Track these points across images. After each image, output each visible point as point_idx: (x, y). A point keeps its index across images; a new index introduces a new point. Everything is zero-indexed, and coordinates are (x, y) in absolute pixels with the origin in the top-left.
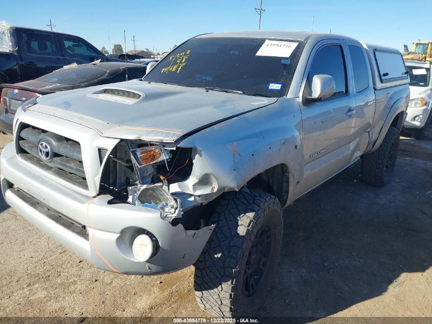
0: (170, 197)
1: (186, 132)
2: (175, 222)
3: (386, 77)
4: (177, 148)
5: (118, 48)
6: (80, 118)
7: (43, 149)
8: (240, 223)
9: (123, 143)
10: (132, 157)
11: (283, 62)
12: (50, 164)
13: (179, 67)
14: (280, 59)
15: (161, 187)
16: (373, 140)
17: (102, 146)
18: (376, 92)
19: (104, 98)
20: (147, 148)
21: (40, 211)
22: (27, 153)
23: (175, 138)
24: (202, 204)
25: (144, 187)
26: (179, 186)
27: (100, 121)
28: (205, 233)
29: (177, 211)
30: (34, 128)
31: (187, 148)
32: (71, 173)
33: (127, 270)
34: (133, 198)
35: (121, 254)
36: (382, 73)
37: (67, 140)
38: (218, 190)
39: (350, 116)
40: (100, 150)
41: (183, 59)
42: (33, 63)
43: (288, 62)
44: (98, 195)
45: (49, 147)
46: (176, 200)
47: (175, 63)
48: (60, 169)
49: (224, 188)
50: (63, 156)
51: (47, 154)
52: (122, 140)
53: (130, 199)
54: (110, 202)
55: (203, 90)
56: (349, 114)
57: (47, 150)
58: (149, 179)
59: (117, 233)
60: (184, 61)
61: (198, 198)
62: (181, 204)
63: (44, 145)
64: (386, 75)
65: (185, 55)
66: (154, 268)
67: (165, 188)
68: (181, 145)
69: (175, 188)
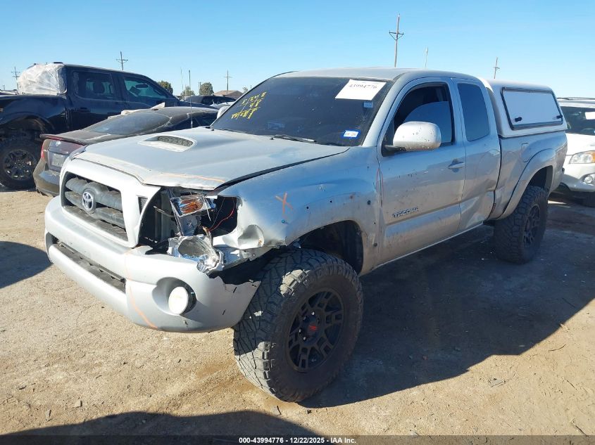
0: (212, 250)
1: (229, 180)
2: (213, 275)
3: (519, 123)
4: (219, 197)
5: (208, 87)
6: (123, 165)
7: (86, 199)
8: (284, 281)
9: (165, 192)
10: (173, 206)
11: (366, 105)
12: (92, 216)
13: (250, 112)
14: (362, 102)
15: (203, 238)
16: (502, 202)
17: (142, 195)
18: (502, 141)
19: (154, 146)
20: (188, 197)
21: (82, 266)
22: (73, 205)
23: (216, 186)
24: (249, 260)
25: (186, 238)
26: (224, 239)
27: (143, 168)
28: (248, 289)
29: (218, 264)
30: (80, 178)
31: (231, 198)
32: (114, 225)
33: (164, 325)
34: (173, 249)
35: (158, 307)
36: (512, 118)
37: (111, 189)
38: (266, 245)
39: (456, 170)
40: (140, 199)
41: (255, 103)
42: (86, 108)
43: (371, 105)
44: (138, 246)
45: (92, 198)
46: (218, 253)
47: (247, 108)
48: (104, 221)
49: (270, 242)
50: (105, 206)
51: (90, 205)
52: (163, 188)
53: (170, 251)
54: (148, 253)
55: (268, 138)
56: (454, 166)
57: (89, 200)
58: (193, 231)
59: (153, 284)
60: (257, 105)
61: (243, 253)
62: (224, 258)
63: (87, 195)
64: (519, 119)
65: (260, 98)
66: (192, 323)
67: (207, 240)
68: (223, 193)
69: (219, 240)
